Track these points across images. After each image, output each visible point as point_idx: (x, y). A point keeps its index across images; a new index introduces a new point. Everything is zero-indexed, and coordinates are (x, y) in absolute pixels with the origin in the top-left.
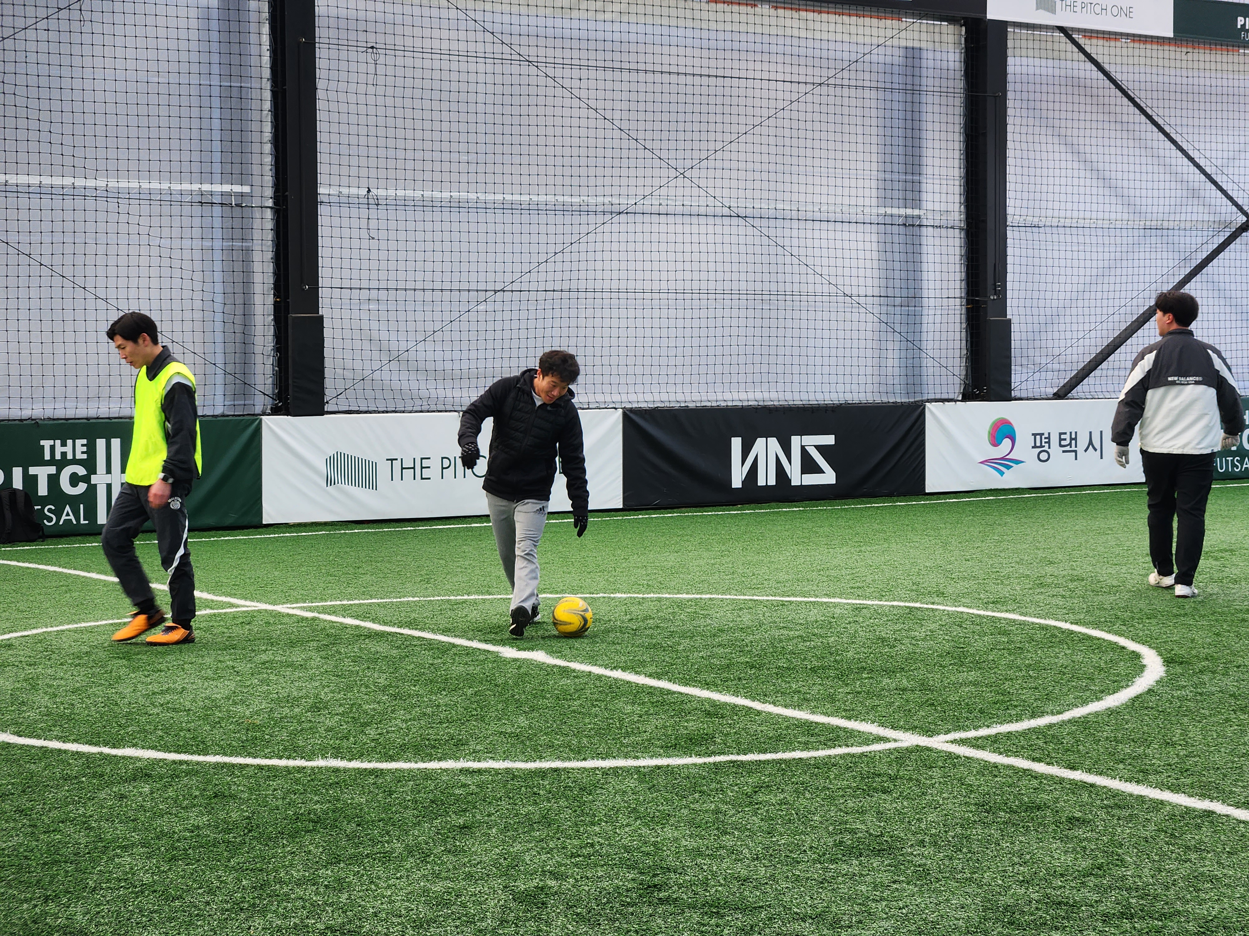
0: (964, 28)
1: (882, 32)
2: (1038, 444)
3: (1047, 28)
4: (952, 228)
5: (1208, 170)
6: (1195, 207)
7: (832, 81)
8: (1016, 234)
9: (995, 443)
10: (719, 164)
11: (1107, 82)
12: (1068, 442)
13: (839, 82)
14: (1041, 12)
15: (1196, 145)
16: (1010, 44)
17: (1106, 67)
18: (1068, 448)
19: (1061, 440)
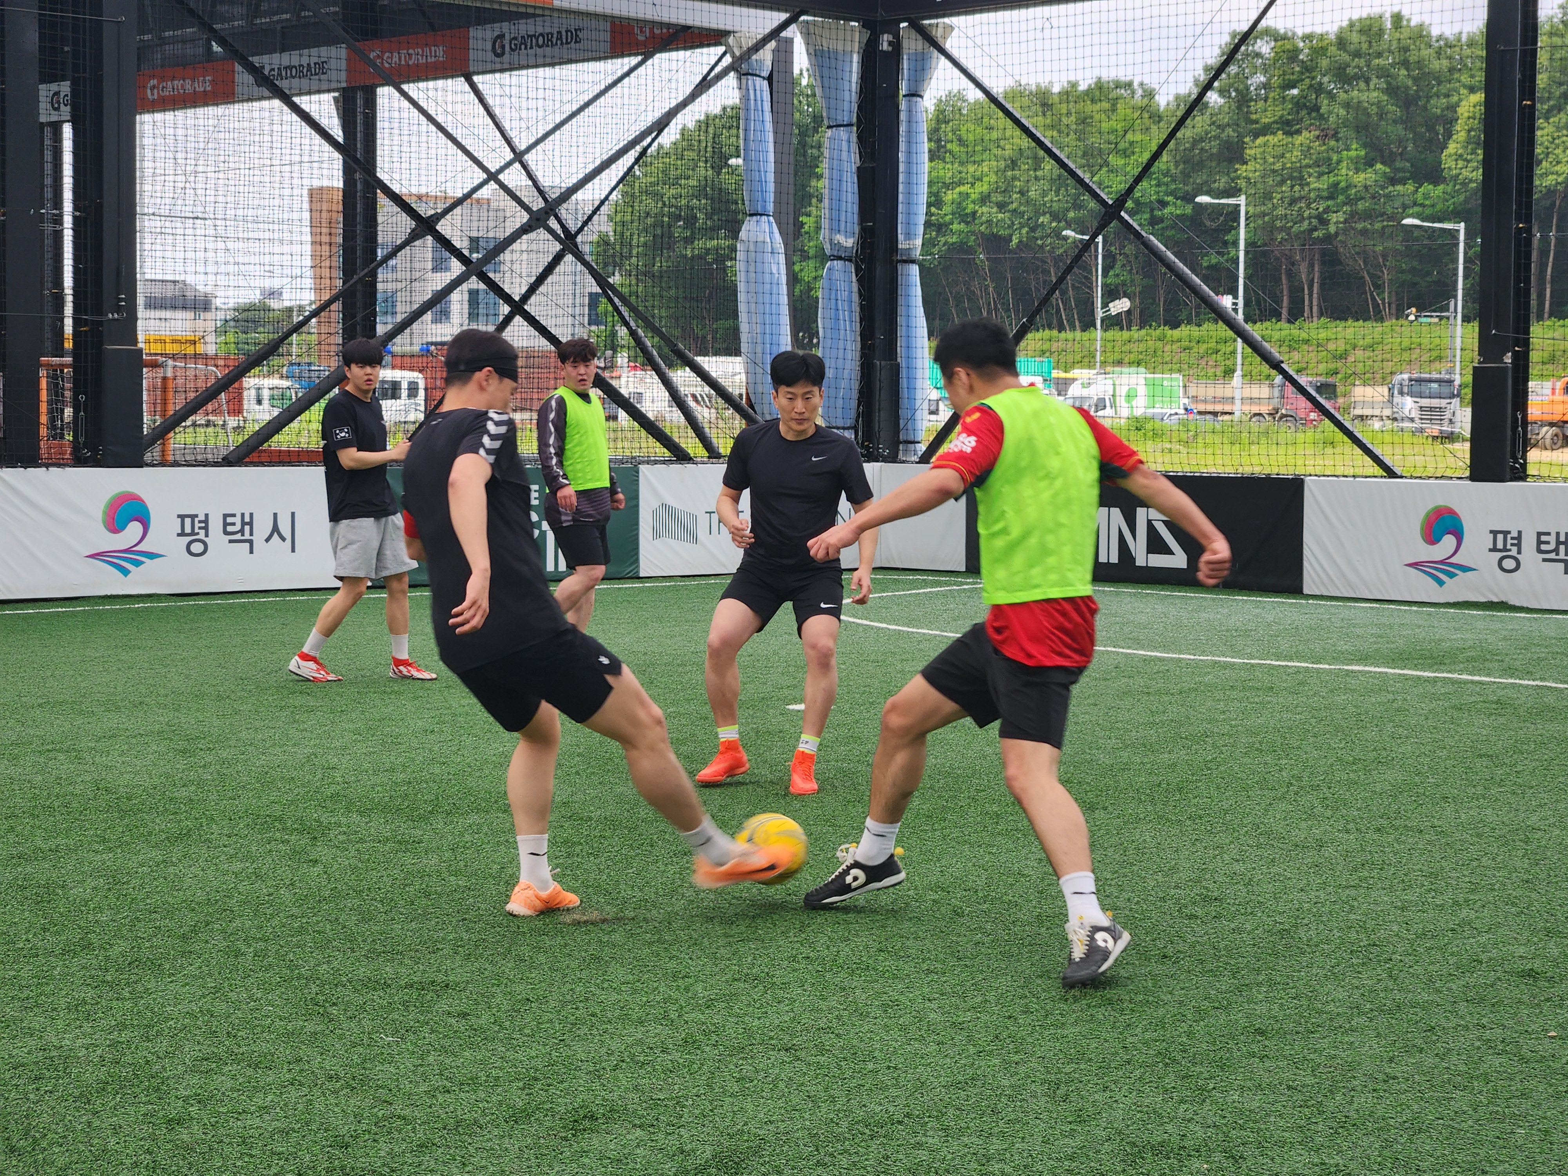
2: (188, 530)
12: (238, 527)
18: (238, 537)
19: (226, 524)
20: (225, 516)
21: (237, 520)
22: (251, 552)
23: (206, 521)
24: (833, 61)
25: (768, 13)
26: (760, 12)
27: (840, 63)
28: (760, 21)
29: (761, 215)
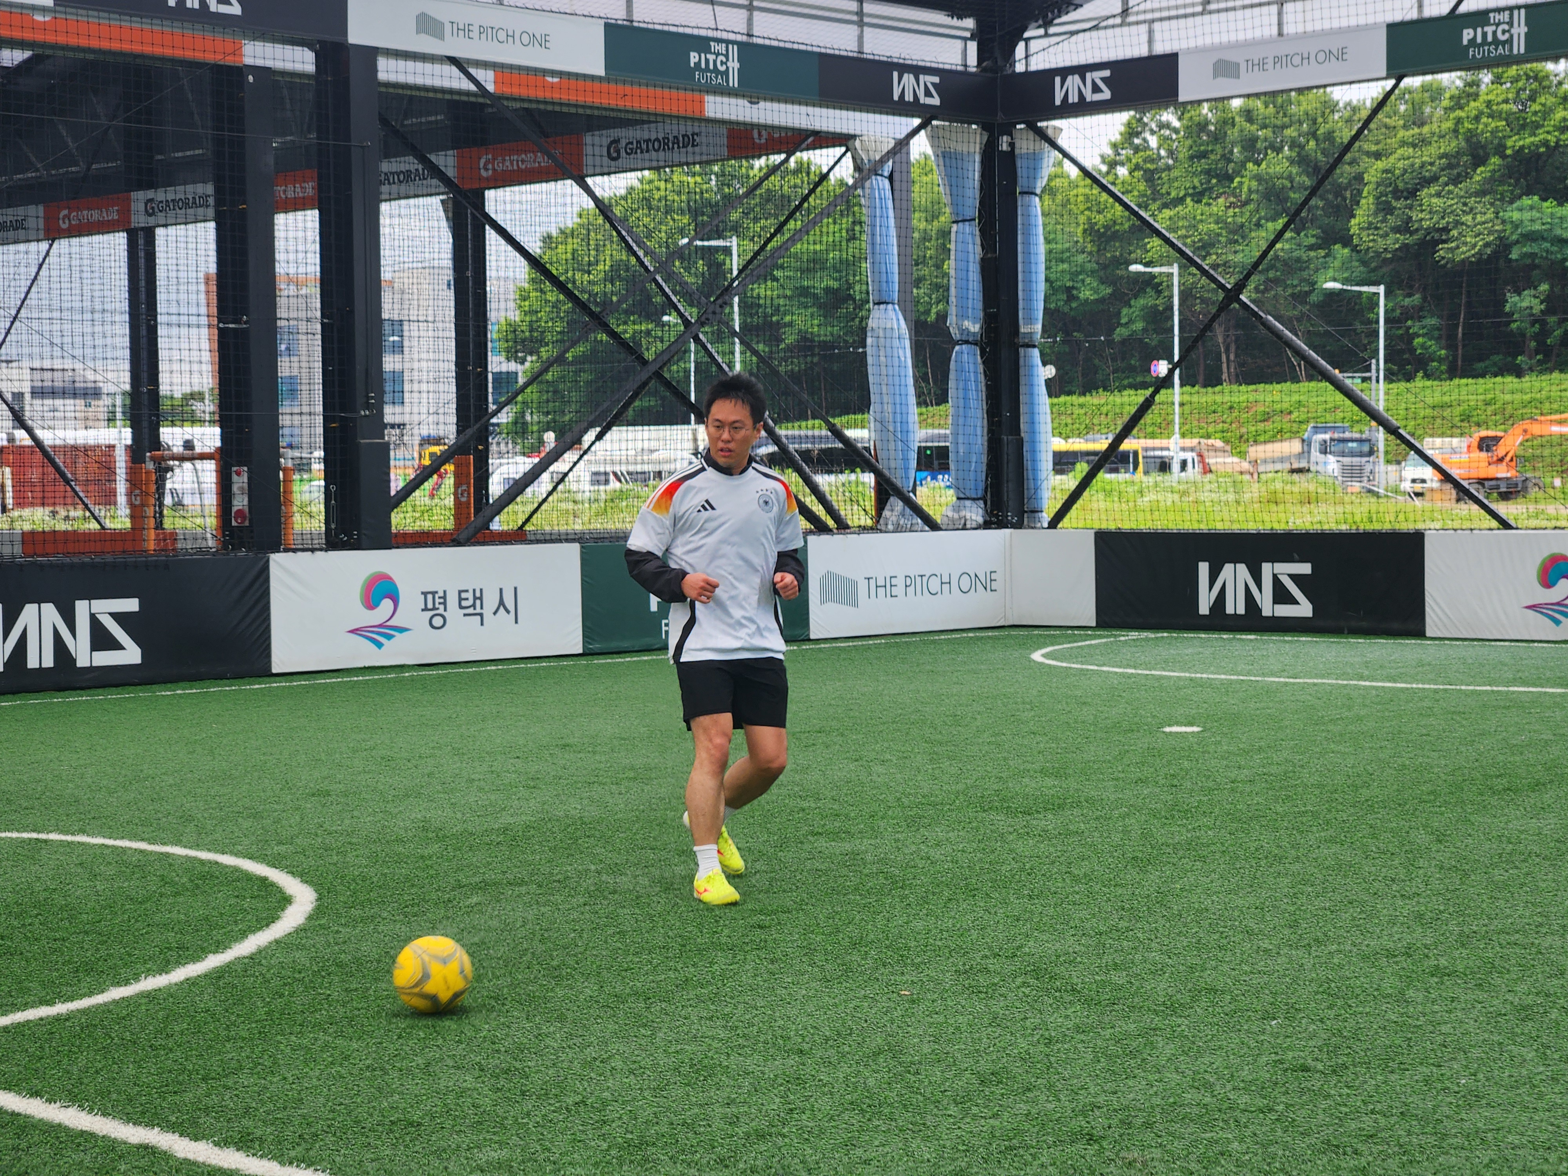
2: (430, 606)
3: (432, 57)
9: (370, 605)
12: (470, 602)
14: (424, 37)
16: (382, 77)
18: (471, 611)
19: (461, 599)
20: (460, 592)
21: (470, 595)
22: (482, 624)
23: (444, 597)
24: (960, 162)
25: (903, 120)
26: (897, 119)
27: (965, 164)
28: (897, 127)
29: (887, 303)
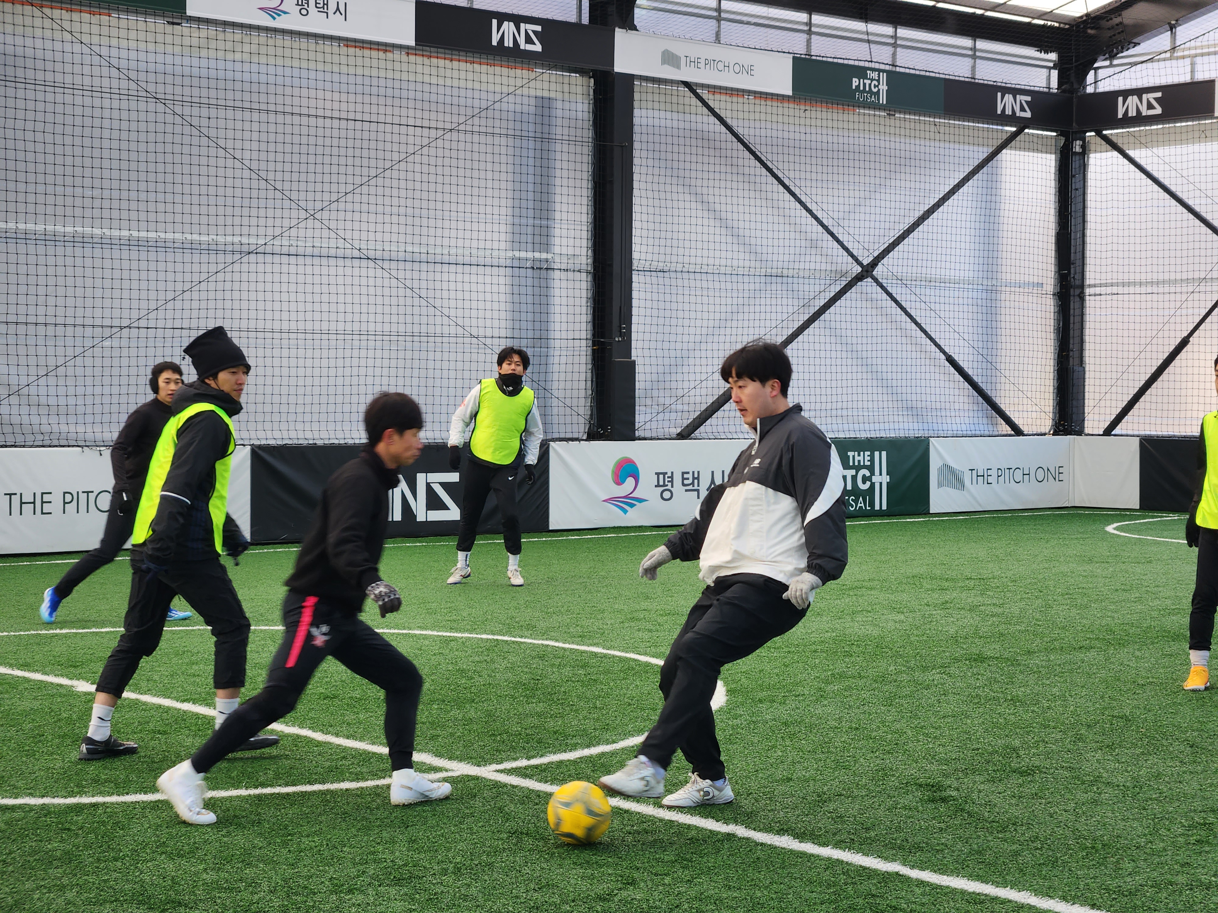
0: (592, 80)
1: (512, 81)
2: (661, 483)
3: (672, 82)
4: (579, 271)
5: (825, 222)
6: (813, 257)
7: (462, 127)
8: (642, 279)
9: (619, 481)
10: (349, 206)
11: (730, 135)
12: (690, 481)
13: (469, 128)
14: (666, 66)
15: (814, 197)
16: (637, 96)
17: (729, 121)
18: (691, 487)
19: (683, 479)
20: (683, 473)
21: (690, 476)
23: (672, 477)
25: (1003, 128)
28: (1000, 133)
